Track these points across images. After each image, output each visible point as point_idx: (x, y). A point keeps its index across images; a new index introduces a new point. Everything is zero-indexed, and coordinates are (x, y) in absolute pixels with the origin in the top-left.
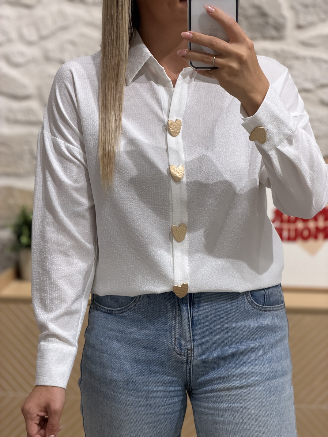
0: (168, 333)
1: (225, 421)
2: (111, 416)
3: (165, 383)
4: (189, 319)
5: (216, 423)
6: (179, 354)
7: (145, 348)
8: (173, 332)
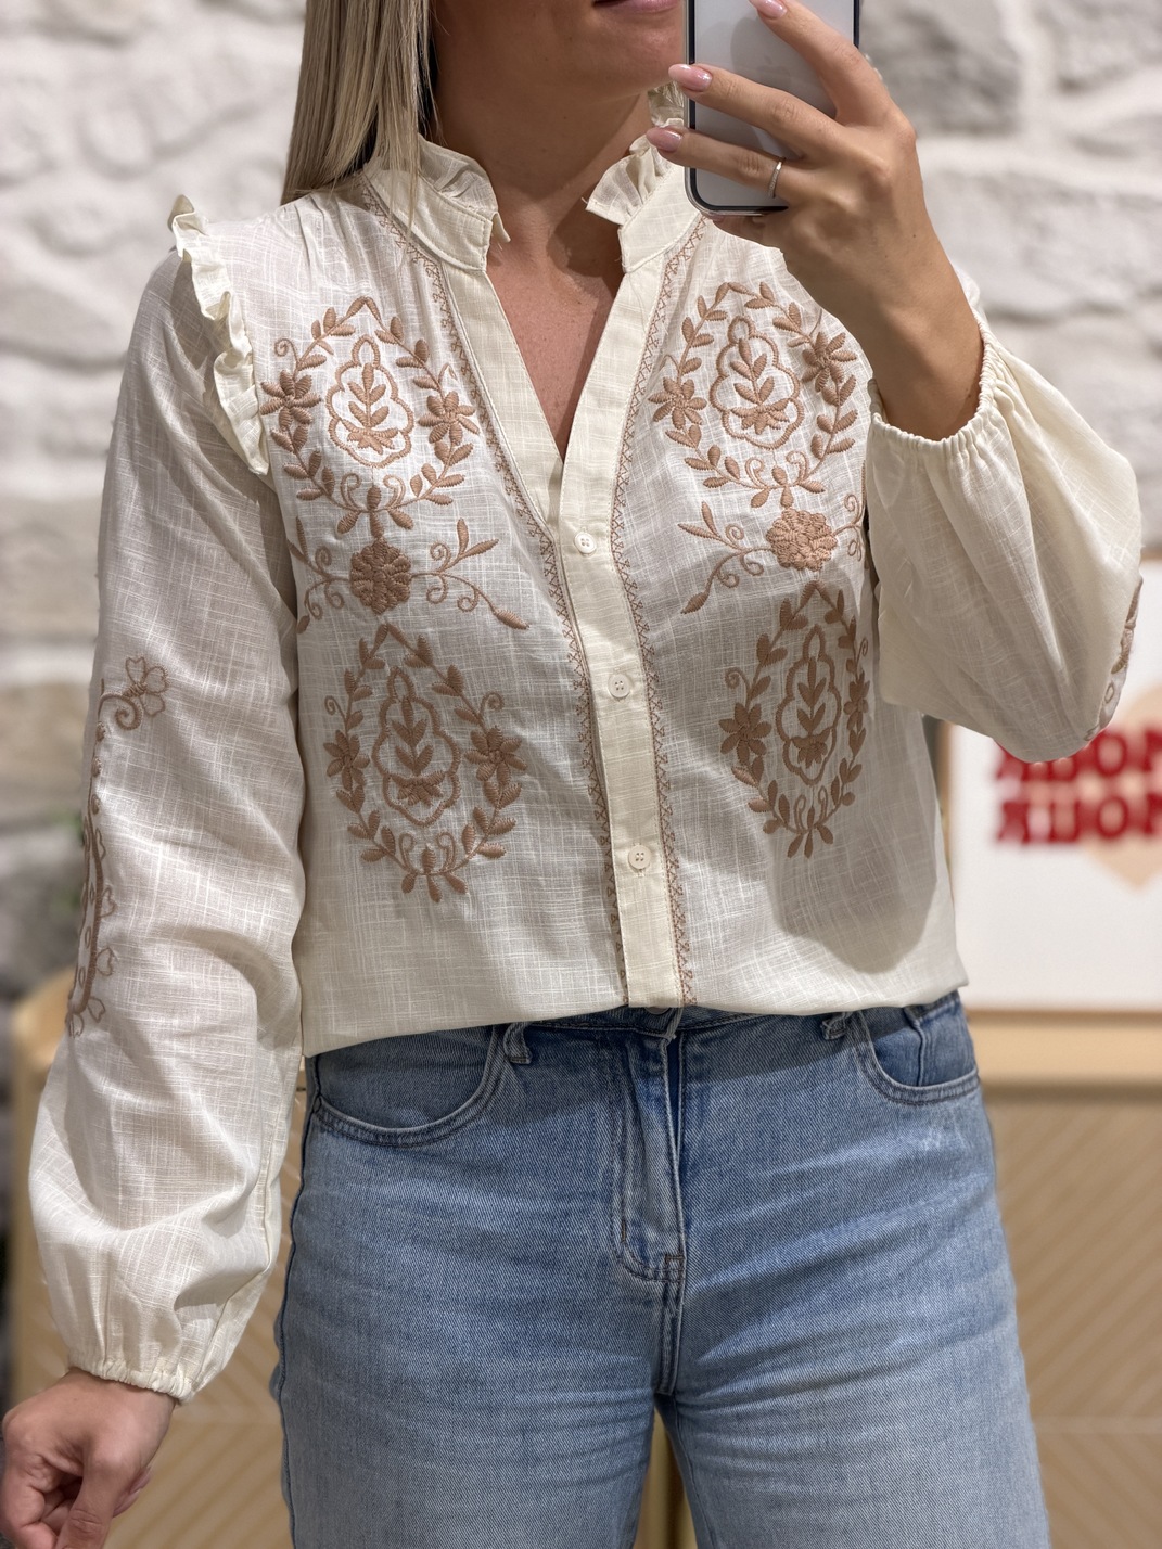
0: (599, 1205)
1: (812, 1497)
2: (398, 1504)
3: (588, 1379)
4: (670, 1154)
5: (777, 1503)
6: (637, 1275)
7: (516, 1260)
8: (616, 1199)
